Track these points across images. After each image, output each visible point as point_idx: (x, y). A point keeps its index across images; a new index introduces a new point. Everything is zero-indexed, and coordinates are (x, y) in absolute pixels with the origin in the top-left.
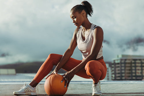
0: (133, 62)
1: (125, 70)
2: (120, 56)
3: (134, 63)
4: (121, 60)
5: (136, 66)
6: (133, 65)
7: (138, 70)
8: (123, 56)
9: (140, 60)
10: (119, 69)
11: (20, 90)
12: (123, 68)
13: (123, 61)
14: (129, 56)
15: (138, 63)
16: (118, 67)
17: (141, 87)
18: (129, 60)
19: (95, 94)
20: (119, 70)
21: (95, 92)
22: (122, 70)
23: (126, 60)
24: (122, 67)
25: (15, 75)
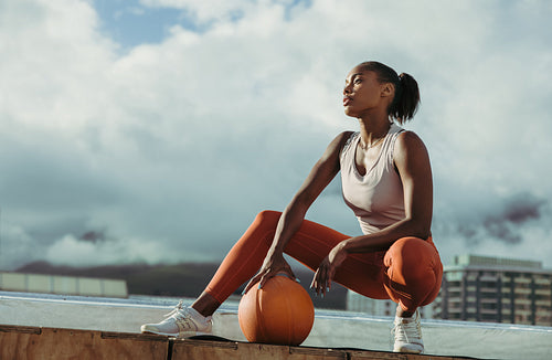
0: (505, 280)
1: (477, 305)
2: (464, 261)
3: (507, 285)
4: (467, 272)
5: (513, 296)
6: (505, 290)
7: (522, 307)
8: (473, 259)
9: (528, 275)
10: (458, 300)
11: (163, 323)
12: (471, 299)
13: (472, 278)
14: (493, 260)
15: (523, 286)
16: (456, 294)
17: (544, 346)
18: (493, 273)
19: (403, 348)
20: (457, 305)
21: (403, 344)
22: (467, 305)
23: (481, 273)
24: (467, 294)
25: (127, 298)
